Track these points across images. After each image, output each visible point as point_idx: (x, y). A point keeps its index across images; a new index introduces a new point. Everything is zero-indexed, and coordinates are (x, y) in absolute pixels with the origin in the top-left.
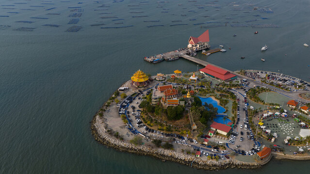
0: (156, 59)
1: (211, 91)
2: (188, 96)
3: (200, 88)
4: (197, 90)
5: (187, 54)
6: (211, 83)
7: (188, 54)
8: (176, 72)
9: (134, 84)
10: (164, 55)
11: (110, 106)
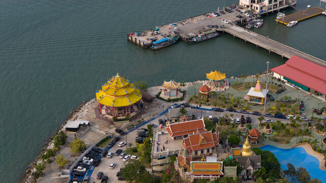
0: (160, 38)
1: (303, 128)
2: (246, 151)
3: (274, 120)
4: (268, 127)
5: (239, 24)
6: (302, 106)
7: (242, 24)
8: (213, 75)
9: (104, 112)
10: (179, 25)
11: (43, 175)
